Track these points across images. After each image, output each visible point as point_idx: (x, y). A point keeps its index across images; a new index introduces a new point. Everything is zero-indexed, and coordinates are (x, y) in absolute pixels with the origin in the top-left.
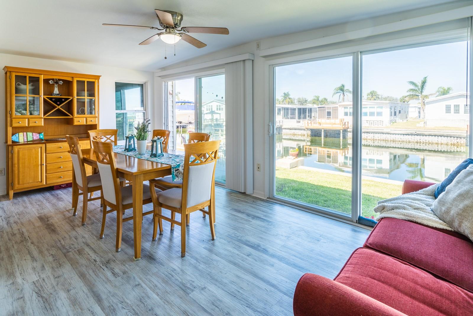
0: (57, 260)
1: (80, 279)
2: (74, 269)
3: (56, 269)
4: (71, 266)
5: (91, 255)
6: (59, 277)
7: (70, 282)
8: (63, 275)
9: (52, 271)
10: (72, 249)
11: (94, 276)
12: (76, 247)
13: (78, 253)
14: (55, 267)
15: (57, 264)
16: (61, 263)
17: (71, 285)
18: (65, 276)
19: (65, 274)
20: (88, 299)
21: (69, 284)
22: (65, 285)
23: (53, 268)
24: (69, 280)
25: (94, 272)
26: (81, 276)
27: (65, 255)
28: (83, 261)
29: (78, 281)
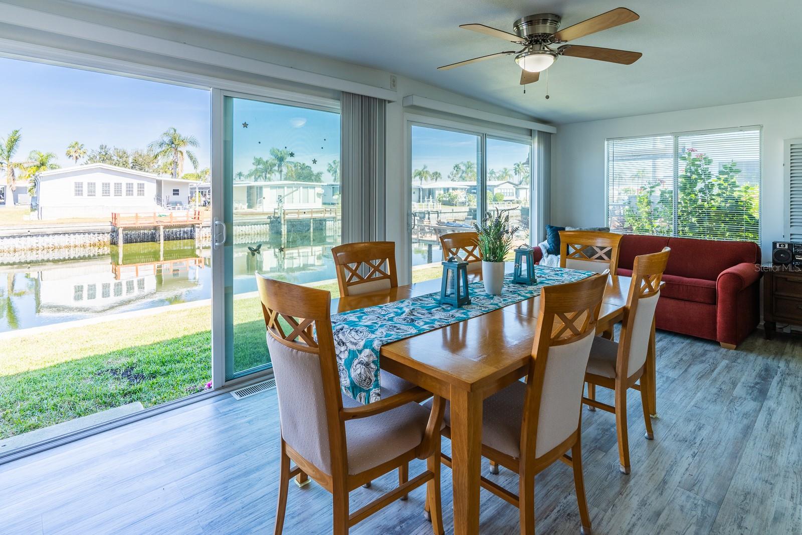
0: (742, 509)
1: (743, 455)
2: (734, 473)
3: (759, 494)
4: (734, 478)
5: (686, 466)
6: (766, 481)
7: (758, 464)
8: (758, 479)
9: (769, 498)
10: (696, 502)
11: (723, 444)
12: (684, 498)
13: (698, 485)
14: (756, 500)
15: (748, 501)
16: (742, 498)
17: (761, 461)
18: (756, 474)
19: (755, 477)
20: (758, 437)
21: (762, 463)
22: (768, 466)
23: (762, 502)
24: (758, 466)
25: (717, 447)
26: (736, 457)
27: (720, 503)
28: (710, 468)
29: (747, 456)
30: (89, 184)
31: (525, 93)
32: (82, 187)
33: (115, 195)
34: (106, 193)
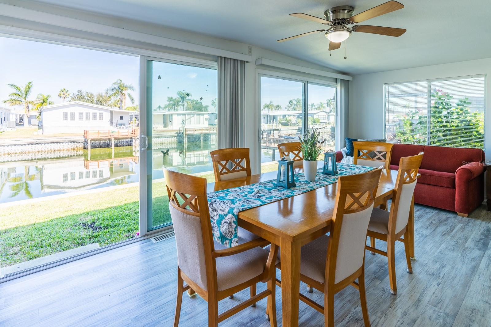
0: (470, 319)
1: (471, 285)
2: (465, 296)
3: (482, 310)
4: (465, 299)
5: (433, 291)
6: (487, 302)
7: (481, 291)
8: (481, 300)
9: (488, 313)
10: (439, 314)
11: (458, 277)
12: (431, 311)
13: (441, 303)
14: (479, 314)
15: (474, 315)
16: (470, 312)
17: (483, 289)
18: (480, 297)
19: (479, 299)
20: (482, 273)
22: (487, 292)
23: (483, 316)
25: (454, 279)
26: (467, 286)
27: (455, 315)
28: (449, 293)
29: (474, 285)
30: (71, 113)
31: (331, 55)
32: (67, 115)
33: (86, 120)
34: (81, 118)
